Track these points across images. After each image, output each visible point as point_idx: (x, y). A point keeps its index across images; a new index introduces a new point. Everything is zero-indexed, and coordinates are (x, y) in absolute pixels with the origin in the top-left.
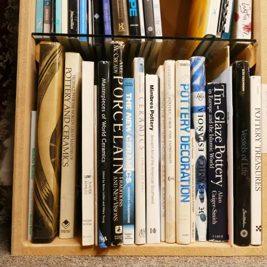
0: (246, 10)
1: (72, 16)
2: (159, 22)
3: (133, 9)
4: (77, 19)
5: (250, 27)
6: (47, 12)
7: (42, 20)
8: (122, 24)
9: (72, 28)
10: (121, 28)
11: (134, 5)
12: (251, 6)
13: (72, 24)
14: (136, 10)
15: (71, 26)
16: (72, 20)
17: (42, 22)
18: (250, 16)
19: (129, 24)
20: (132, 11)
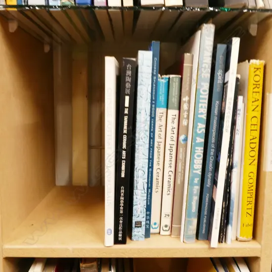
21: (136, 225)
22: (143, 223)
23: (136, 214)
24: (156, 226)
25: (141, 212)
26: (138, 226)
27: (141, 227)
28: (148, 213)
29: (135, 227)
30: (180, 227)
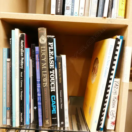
0: (113, 114)
1: (21, 115)
2: (67, 118)
3: (54, 110)
4: (24, 116)
5: (114, 123)
6: (8, 113)
7: (6, 117)
8: (48, 120)
9: (21, 121)
10: (47, 122)
11: (54, 108)
12: (116, 112)
13: (22, 119)
14: (55, 110)
15: (21, 120)
16: (21, 117)
17: (6, 118)
18: (115, 117)
19: (52, 118)
20: (53, 111)
21: (67, 8)
22: (70, 8)
23: (67, 2)
24: (77, 14)
25: (69, 2)
26: (68, 9)
27: (69, 9)
28: (73, 4)
29: (66, 9)
30: (89, 13)
